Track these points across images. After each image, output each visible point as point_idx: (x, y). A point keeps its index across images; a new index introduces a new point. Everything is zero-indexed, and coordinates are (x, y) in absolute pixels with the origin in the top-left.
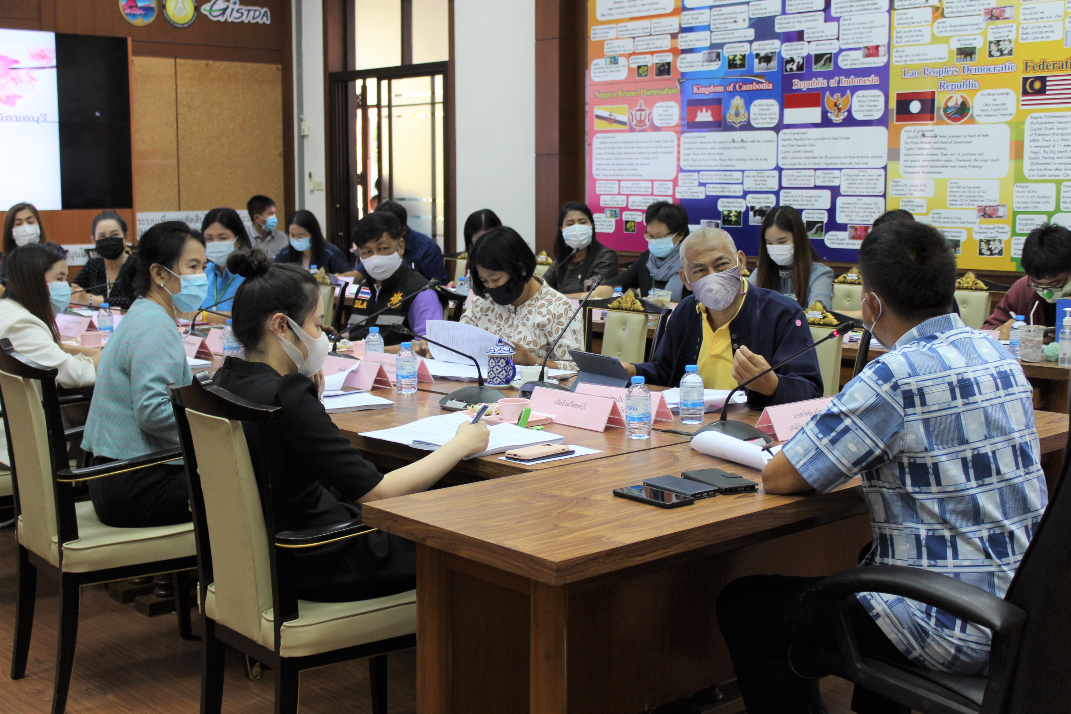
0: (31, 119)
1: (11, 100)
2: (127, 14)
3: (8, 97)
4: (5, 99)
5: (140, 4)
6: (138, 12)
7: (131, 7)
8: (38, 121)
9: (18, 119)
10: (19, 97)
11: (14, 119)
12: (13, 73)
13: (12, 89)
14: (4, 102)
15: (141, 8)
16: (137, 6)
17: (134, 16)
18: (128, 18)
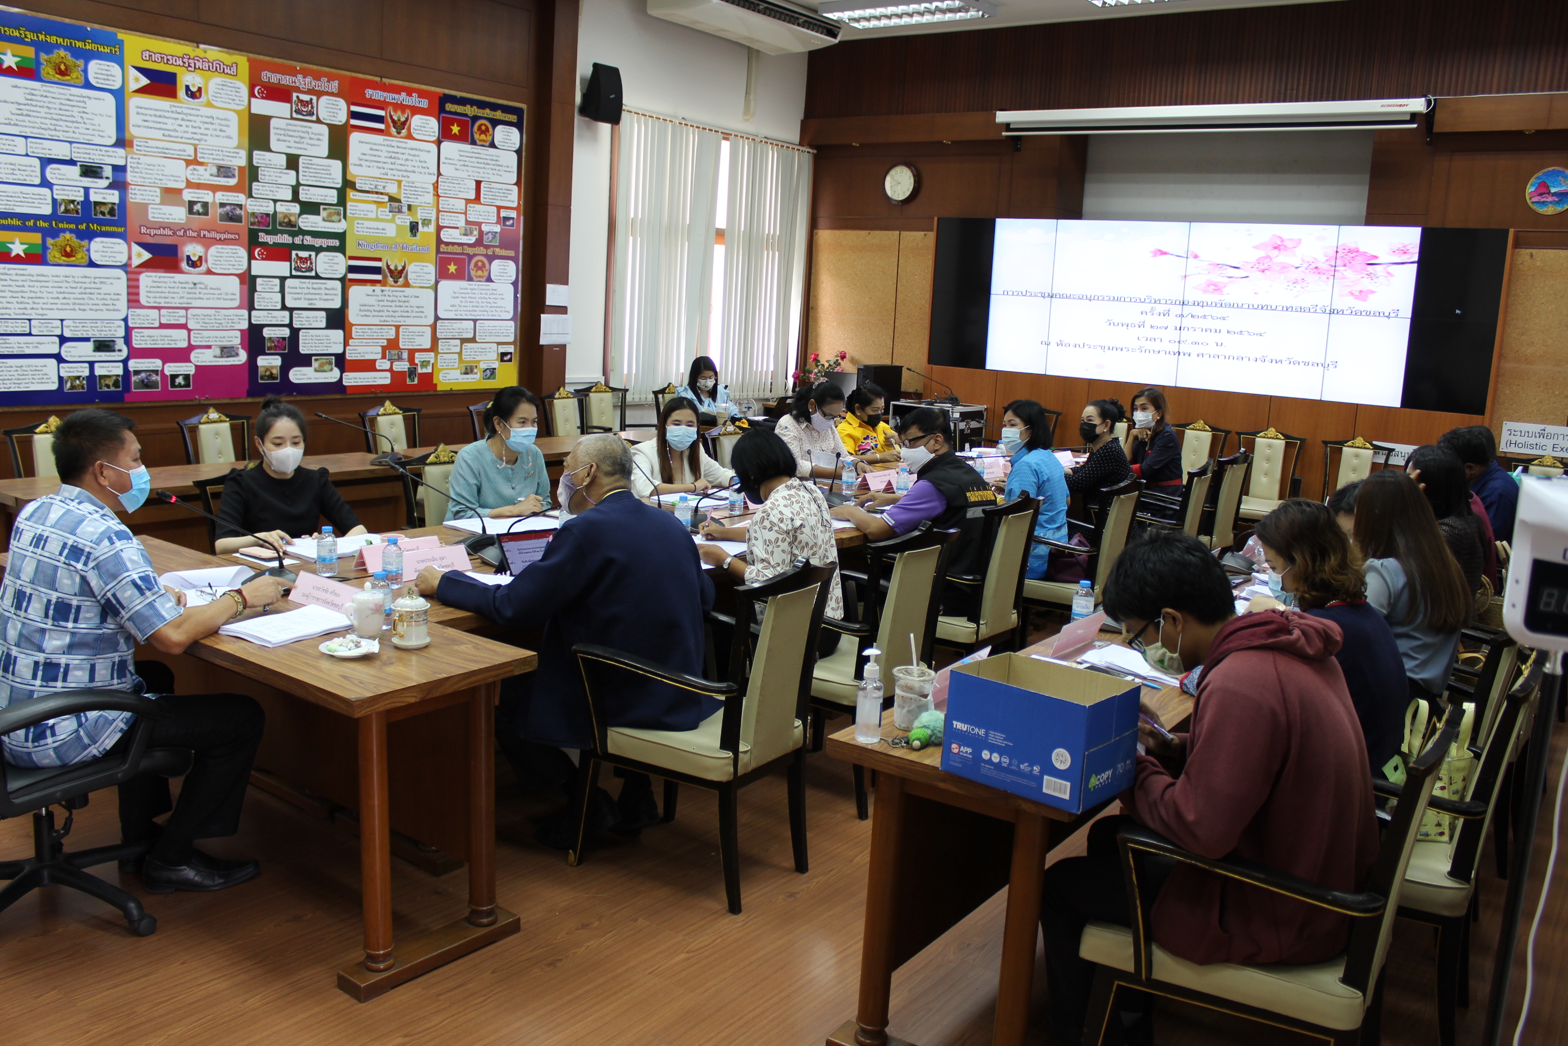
0: (1381, 314)
1: (1362, 295)
2: (1533, 203)
3: (1361, 291)
4: (1357, 293)
5: (1553, 190)
6: (1550, 199)
7: (1541, 195)
8: (1388, 317)
9: (1368, 314)
10: (1373, 292)
11: (1364, 313)
12: (1370, 268)
13: (1366, 284)
14: (1356, 297)
15: (1554, 194)
16: (1549, 193)
17: (1543, 203)
18: (1534, 207)
